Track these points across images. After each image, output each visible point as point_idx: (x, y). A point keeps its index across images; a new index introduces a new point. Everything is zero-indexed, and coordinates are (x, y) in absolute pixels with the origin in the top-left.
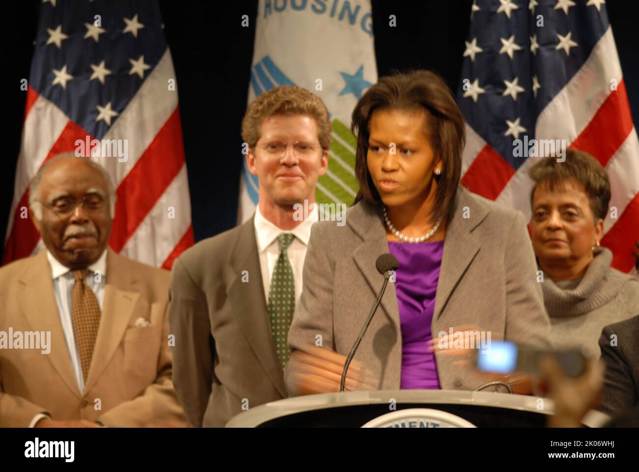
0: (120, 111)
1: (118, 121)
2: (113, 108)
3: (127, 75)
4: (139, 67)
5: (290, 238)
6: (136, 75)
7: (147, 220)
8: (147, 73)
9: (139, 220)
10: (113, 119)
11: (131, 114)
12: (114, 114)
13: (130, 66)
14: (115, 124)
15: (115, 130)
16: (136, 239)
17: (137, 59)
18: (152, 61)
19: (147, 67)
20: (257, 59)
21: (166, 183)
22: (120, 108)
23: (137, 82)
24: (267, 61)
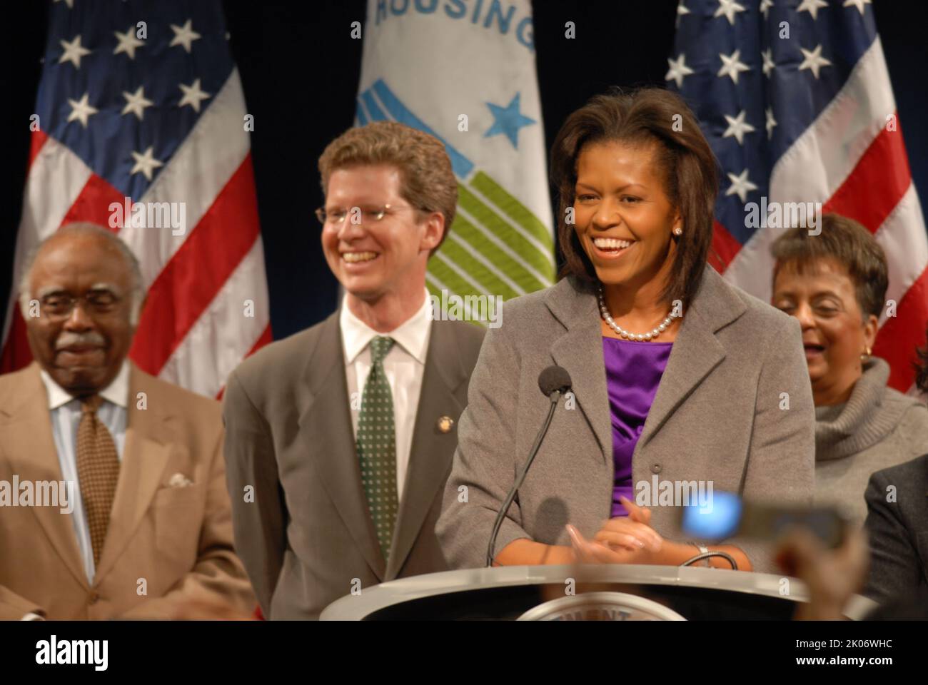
0: (166, 160)
1: (163, 174)
2: (156, 156)
3: (176, 108)
4: (193, 95)
5: (387, 343)
6: (189, 106)
7: (205, 318)
8: (205, 104)
9: (193, 318)
10: (156, 171)
11: (181, 164)
12: (157, 163)
13: (181, 95)
14: (158, 179)
15: (158, 187)
16: (188, 345)
17: (190, 84)
18: (213, 87)
19: (204, 95)
20: (365, 84)
21: (233, 264)
22: (165, 155)
23: (191, 117)
24: (381, 87)
